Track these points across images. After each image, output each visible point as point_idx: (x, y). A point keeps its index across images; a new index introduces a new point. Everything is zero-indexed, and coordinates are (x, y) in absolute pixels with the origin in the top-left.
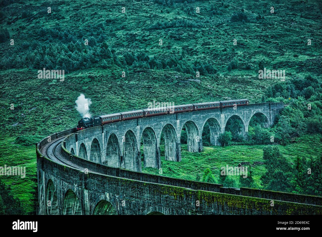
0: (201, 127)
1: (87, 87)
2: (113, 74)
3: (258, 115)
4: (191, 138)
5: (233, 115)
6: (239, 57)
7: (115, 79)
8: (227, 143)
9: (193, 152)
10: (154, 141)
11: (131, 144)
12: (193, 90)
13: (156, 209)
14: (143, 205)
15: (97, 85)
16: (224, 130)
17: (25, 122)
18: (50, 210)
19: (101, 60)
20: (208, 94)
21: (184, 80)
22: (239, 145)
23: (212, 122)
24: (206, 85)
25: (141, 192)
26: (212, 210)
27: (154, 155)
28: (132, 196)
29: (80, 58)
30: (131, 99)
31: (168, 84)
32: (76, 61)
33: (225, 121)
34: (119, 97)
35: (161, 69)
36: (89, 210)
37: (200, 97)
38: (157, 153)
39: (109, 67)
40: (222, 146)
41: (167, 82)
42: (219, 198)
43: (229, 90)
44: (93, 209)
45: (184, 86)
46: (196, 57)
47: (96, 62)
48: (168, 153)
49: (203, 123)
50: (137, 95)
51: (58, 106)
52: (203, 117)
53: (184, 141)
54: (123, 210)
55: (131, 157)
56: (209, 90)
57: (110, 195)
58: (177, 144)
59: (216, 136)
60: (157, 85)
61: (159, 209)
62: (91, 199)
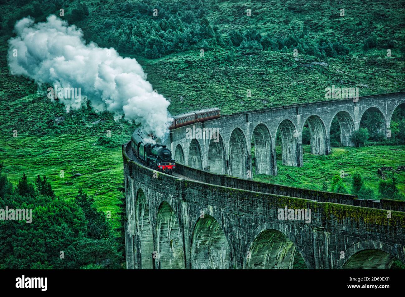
0: (329, 123)
1: (184, 75)
2: (215, 57)
3: (404, 106)
4: (315, 137)
5: (370, 106)
6: (379, 32)
7: (219, 64)
8: (363, 143)
9: (318, 154)
10: (268, 141)
11: (239, 145)
12: (319, 75)
13: (271, 226)
14: (256, 221)
15: (196, 72)
16: (359, 126)
17: (108, 119)
18: (140, 226)
19: (200, 40)
20: (337, 81)
21: (306, 64)
22: (378, 145)
23: (342, 116)
24: (335, 70)
25: (253, 205)
26: (344, 228)
27: (268, 160)
28: (241, 210)
29: (175, 38)
30: (238, 89)
31: (286, 68)
32: (169, 43)
33: (359, 115)
34: (223, 86)
35: (276, 50)
36: (188, 226)
37: (326, 85)
38: (272, 156)
39: (211, 49)
40: (357, 146)
41: (284, 66)
42: (353, 212)
43: (365, 75)
44: (193, 225)
45: (306, 72)
46: (321, 34)
47: (195, 43)
48: (287, 156)
49: (330, 119)
50: (246, 84)
52: (331, 110)
53: (306, 140)
54: (231, 227)
55: (239, 162)
56: (338, 76)
57: (214, 208)
58: (298, 145)
59: (348, 135)
60: (272, 71)
61: (275, 226)
62: (190, 214)
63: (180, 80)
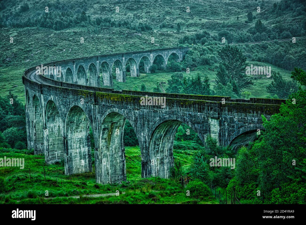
0: (138, 62)
1: (72, 38)
2: (88, 30)
3: (173, 54)
4: (132, 68)
5: (158, 54)
6: (167, 21)
7: (90, 33)
8: (155, 71)
9: (133, 77)
10: (109, 70)
11: (94, 71)
12: (137, 40)
14: (70, 102)
15: (78, 37)
16: (153, 63)
17: (33, 59)
19: (81, 22)
20: (145, 42)
21: (131, 34)
22: (161, 72)
23: (145, 58)
24: (145, 37)
29: (68, 20)
30: (98, 45)
31: (121, 36)
32: (65, 23)
33: (153, 58)
34: (91, 44)
35: (118, 27)
36: (44, 106)
37: (140, 44)
38: (110, 77)
39: (86, 26)
40: (152, 73)
41: (121, 35)
43: (158, 40)
44: (46, 105)
45: (131, 38)
46: (141, 20)
47: (78, 23)
48: (118, 77)
49: (139, 60)
50: (102, 43)
51: (53, 49)
52: (140, 56)
53: (128, 70)
54: (60, 106)
55: (94, 80)
56: (146, 40)
57: (53, 97)
58: (123, 72)
59: (148, 67)
60: (115, 37)
61: (77, 104)
62: (44, 100)
63: (70, 41)
